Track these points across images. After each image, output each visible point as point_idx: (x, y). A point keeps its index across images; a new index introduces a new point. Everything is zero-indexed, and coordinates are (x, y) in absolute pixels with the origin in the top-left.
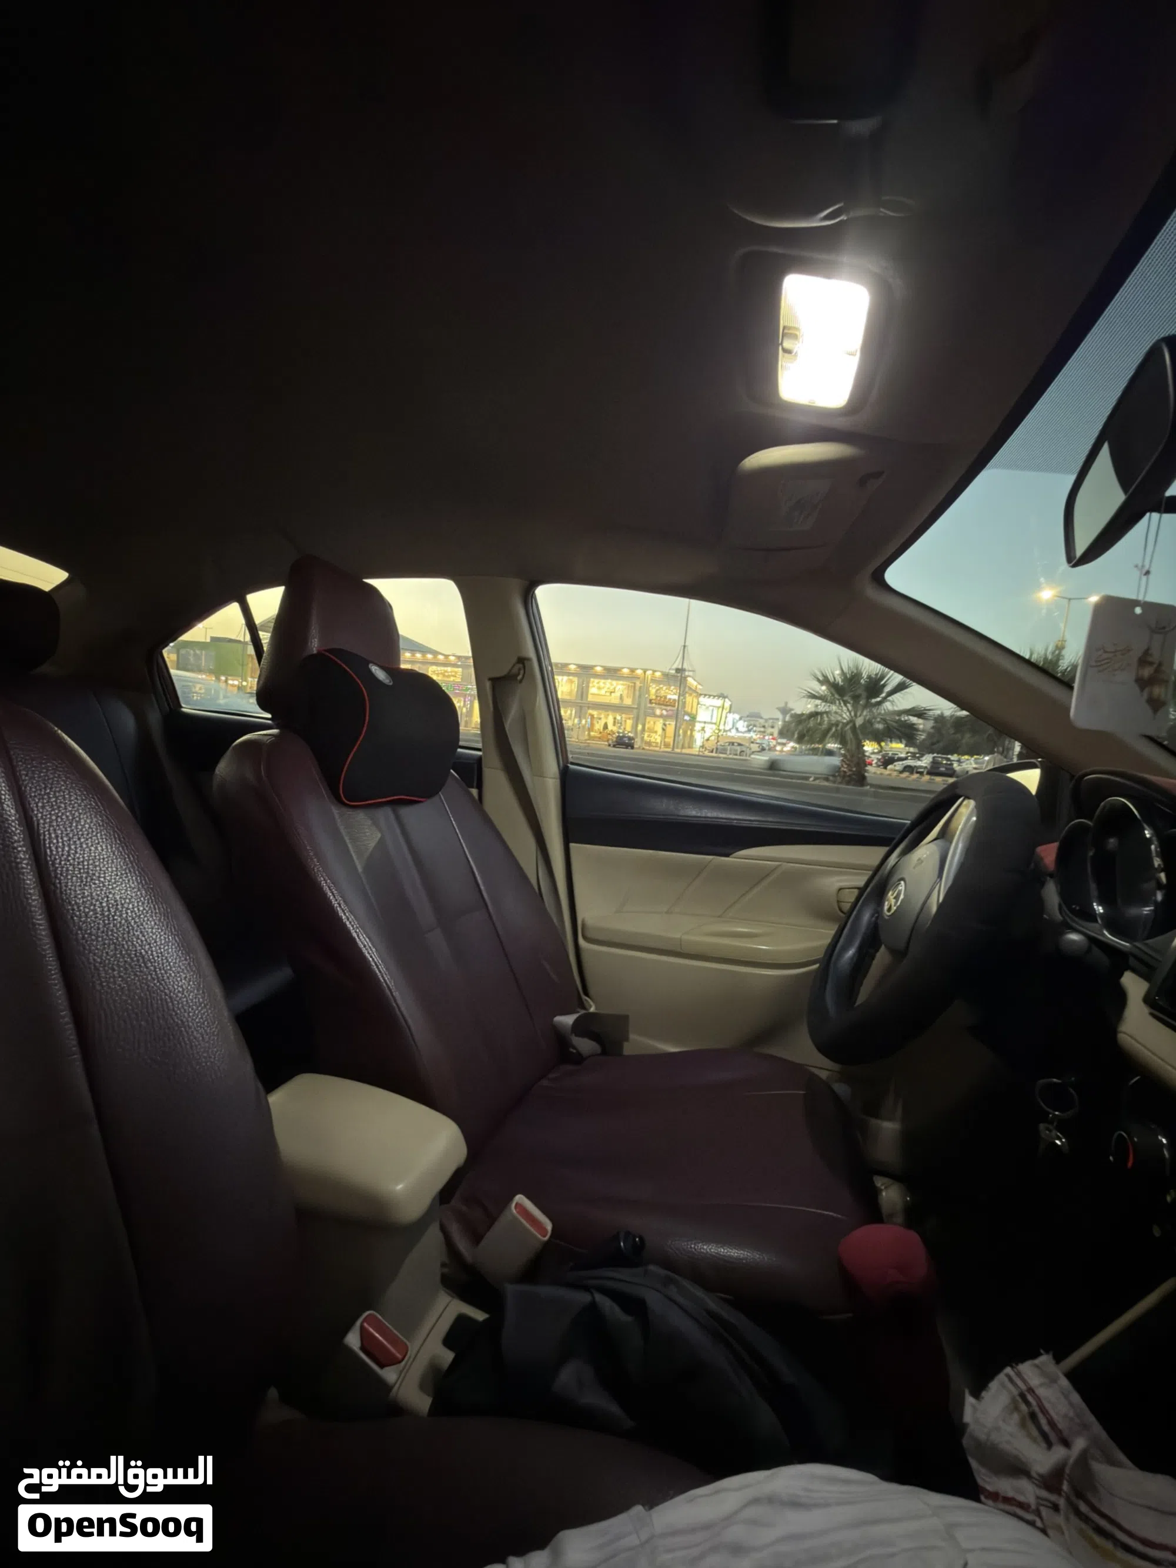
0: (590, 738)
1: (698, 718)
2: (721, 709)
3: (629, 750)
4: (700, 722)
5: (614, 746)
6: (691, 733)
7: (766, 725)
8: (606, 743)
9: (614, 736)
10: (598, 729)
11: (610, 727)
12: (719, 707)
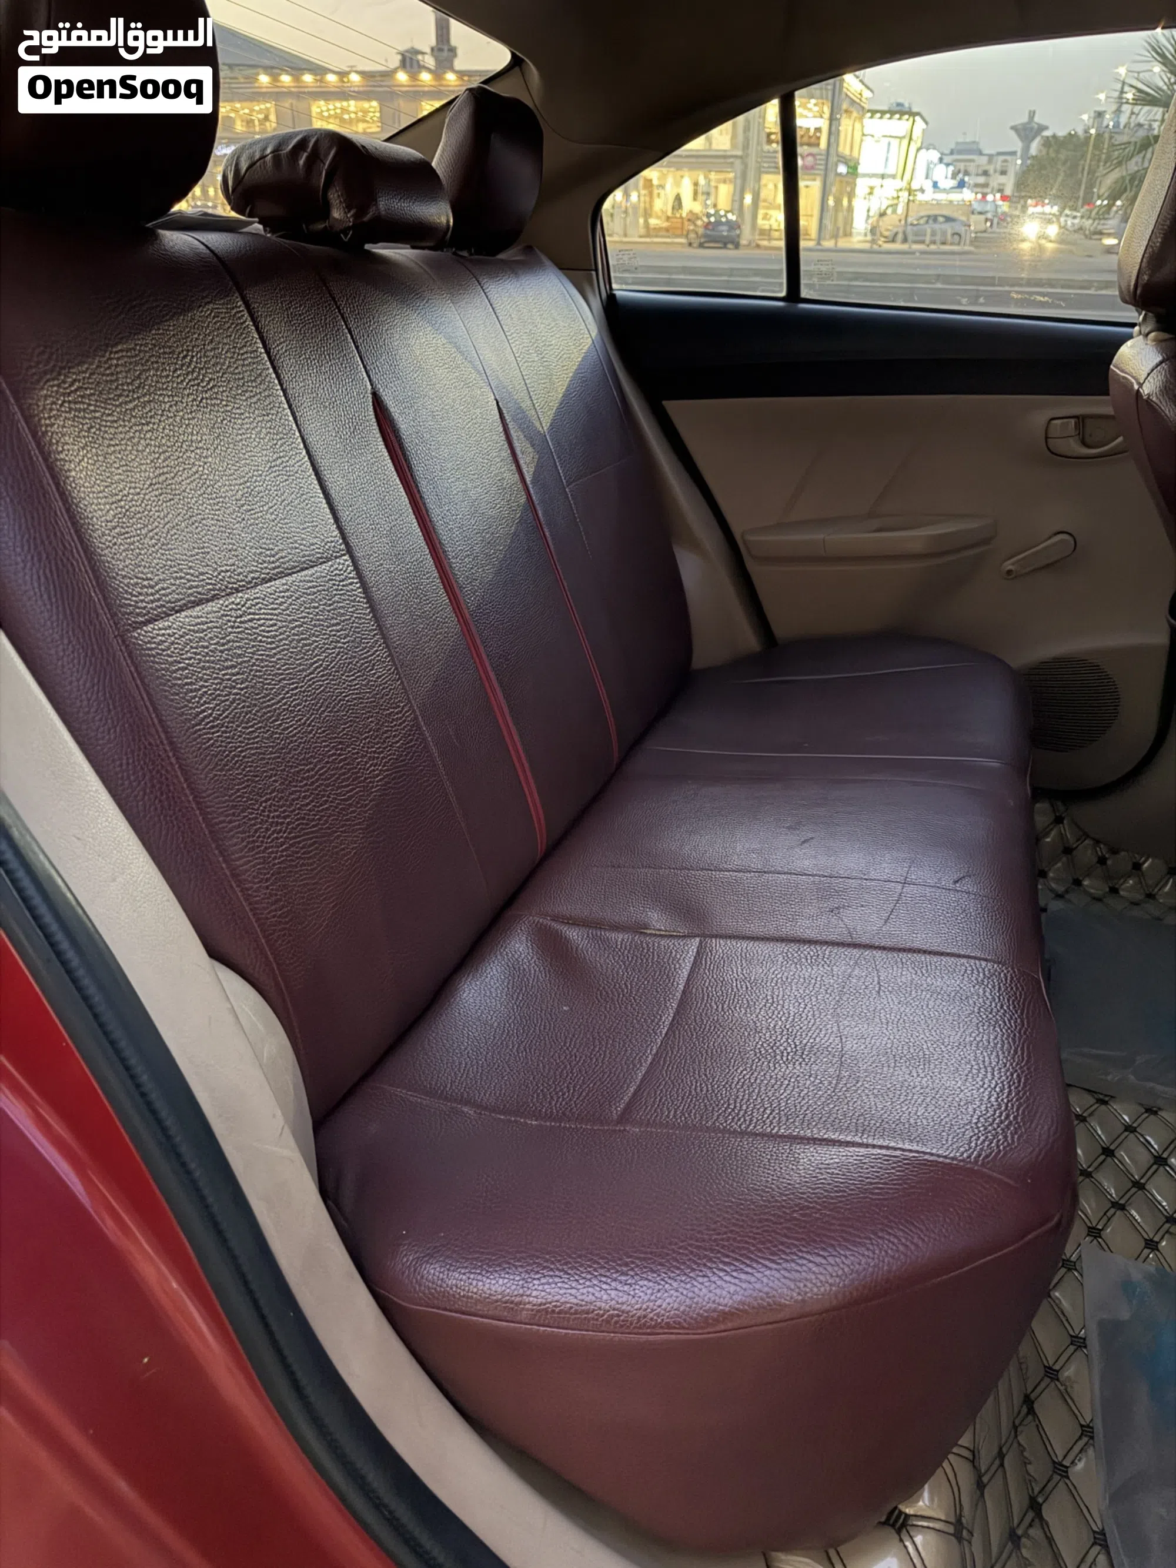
0: (649, 231)
1: (861, 170)
2: (905, 142)
3: (730, 253)
4: (865, 175)
5: (701, 246)
6: (850, 202)
7: (991, 169)
8: (683, 240)
9: (699, 223)
10: (662, 211)
11: (690, 205)
12: (901, 138)
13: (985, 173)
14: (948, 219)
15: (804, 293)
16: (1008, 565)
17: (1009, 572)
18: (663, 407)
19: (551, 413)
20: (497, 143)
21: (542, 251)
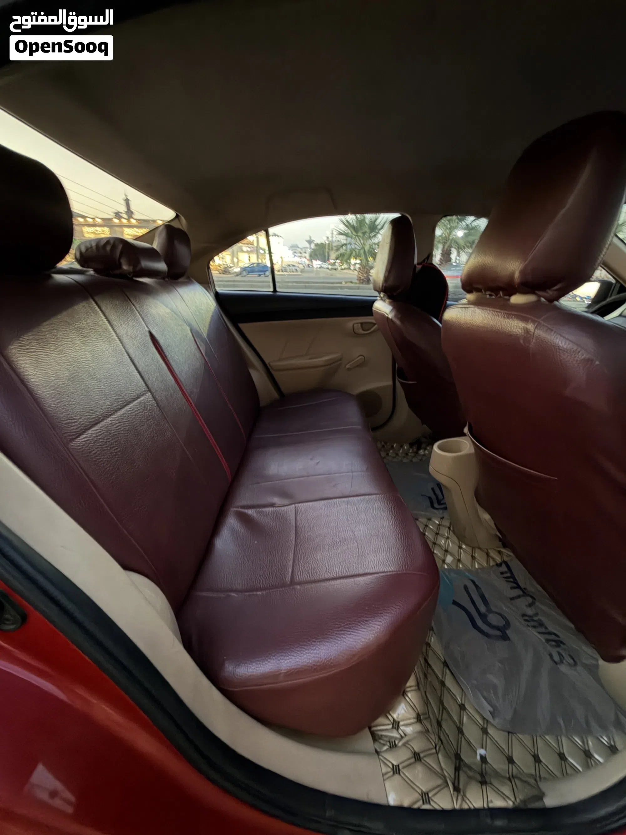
13: (301, 253)
14: (293, 266)
15: (278, 289)
16: (348, 366)
17: (348, 368)
18: (238, 326)
19: (206, 331)
20: (176, 242)
21: (193, 278)
